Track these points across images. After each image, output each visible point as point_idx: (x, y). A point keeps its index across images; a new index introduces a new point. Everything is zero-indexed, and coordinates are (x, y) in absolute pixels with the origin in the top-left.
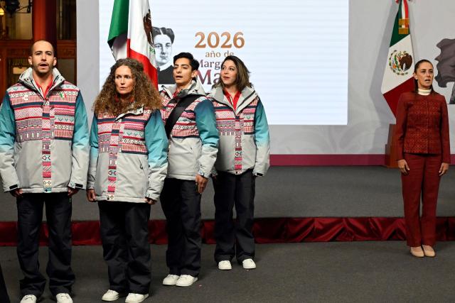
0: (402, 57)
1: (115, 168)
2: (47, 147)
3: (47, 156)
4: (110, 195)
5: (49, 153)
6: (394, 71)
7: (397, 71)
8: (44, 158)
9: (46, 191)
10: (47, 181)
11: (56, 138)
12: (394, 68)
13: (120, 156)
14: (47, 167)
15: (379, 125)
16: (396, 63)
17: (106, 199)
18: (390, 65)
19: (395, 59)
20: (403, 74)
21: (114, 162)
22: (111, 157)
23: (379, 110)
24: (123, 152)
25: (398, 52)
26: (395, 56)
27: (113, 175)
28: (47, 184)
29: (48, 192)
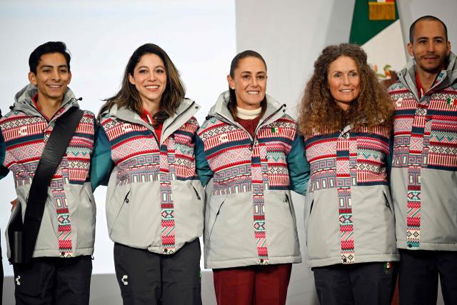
1: (349, 211)
2: (416, 180)
3: (415, 192)
4: (347, 255)
5: (418, 188)
8: (411, 196)
9: (410, 246)
10: (413, 232)
11: (430, 166)
13: (355, 190)
14: (415, 210)
17: (342, 262)
21: (346, 202)
22: (340, 195)
24: (359, 184)
27: (347, 223)
28: (412, 237)
29: (413, 248)
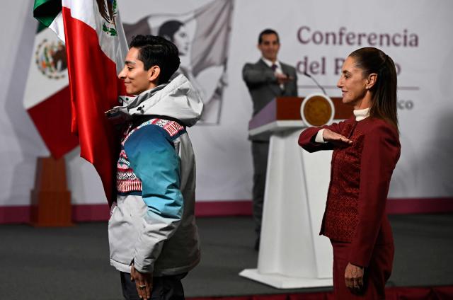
0: (55, 50)
6: (44, 73)
7: (48, 73)
12: (43, 67)
15: (20, 159)
16: (47, 59)
18: (37, 62)
19: (46, 54)
20: (57, 78)
23: (20, 135)
25: (49, 43)
26: (46, 49)
